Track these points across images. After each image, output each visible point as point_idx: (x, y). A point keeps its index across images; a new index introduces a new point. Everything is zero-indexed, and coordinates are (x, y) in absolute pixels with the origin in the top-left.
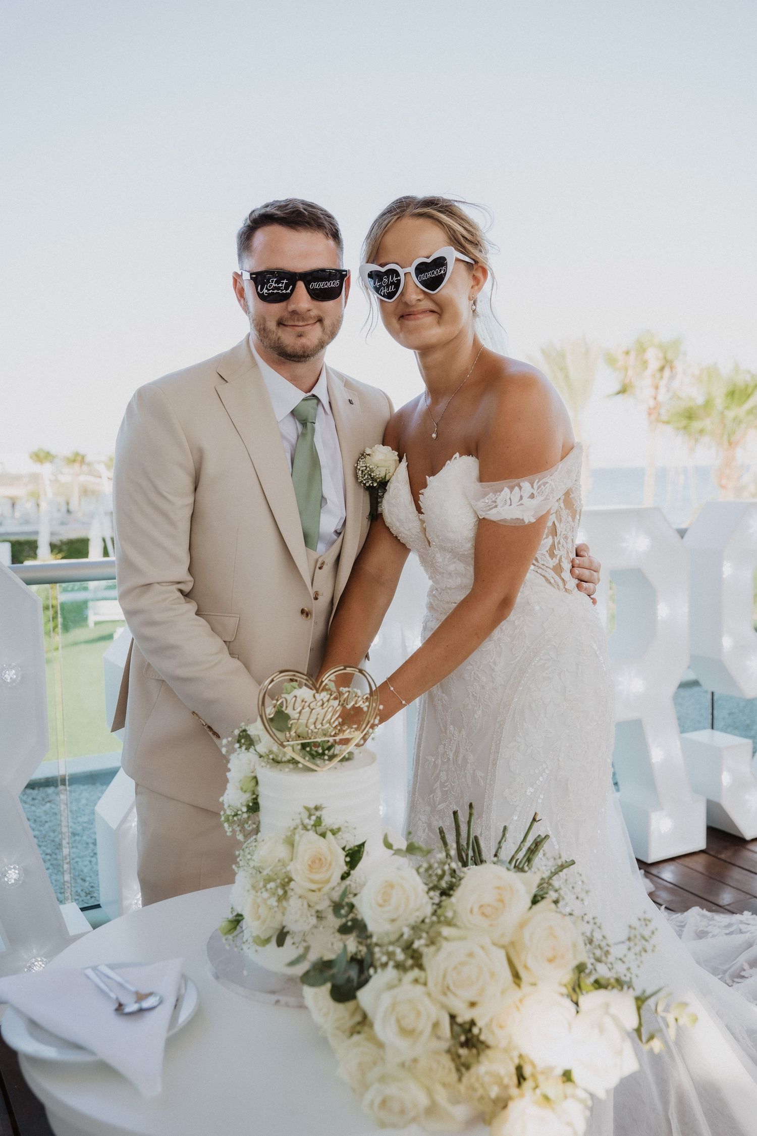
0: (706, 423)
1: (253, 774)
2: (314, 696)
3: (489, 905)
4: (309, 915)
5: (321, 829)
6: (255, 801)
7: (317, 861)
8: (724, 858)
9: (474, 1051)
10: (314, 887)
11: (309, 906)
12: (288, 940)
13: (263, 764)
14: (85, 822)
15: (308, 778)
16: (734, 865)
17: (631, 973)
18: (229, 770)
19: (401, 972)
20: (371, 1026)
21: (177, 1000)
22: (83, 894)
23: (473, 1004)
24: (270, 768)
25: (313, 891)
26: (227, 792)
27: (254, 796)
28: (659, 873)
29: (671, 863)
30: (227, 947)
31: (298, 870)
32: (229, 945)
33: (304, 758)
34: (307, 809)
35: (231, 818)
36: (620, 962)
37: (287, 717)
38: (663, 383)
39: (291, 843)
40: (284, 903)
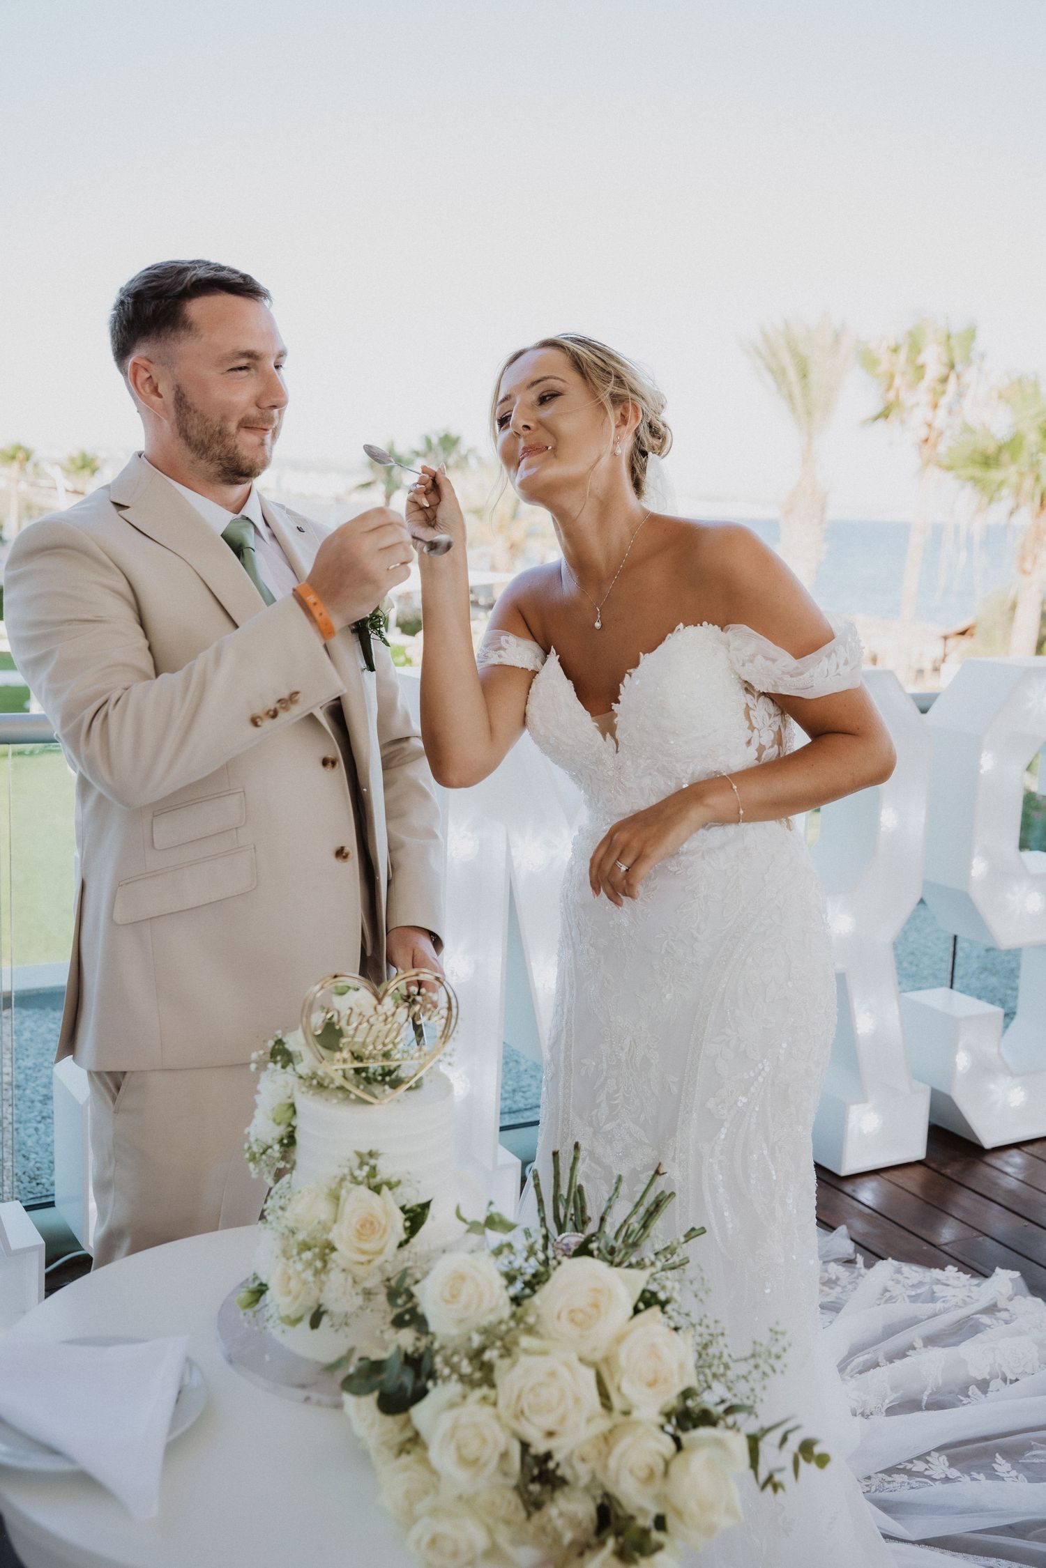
0: (1009, 473)
1: (290, 1101)
2: (375, 1009)
3: (581, 1311)
4: (354, 1294)
5: (374, 1181)
6: (291, 1134)
7: (368, 1226)
8: (949, 1174)
9: (549, 1488)
10: (363, 1258)
11: (355, 1282)
12: (325, 1320)
13: (304, 1089)
14: (30, 1068)
15: (361, 1113)
16: (962, 1185)
17: (755, 1396)
18: (258, 1092)
19: (468, 1389)
20: (425, 1447)
21: (180, 1392)
22: (25, 1179)
23: (550, 1434)
24: (313, 1095)
25: (362, 1263)
26: (255, 1121)
27: (290, 1129)
28: (854, 1191)
29: (873, 1177)
30: (246, 1325)
31: (341, 1235)
32: (249, 1322)
33: (358, 1087)
34: (359, 1155)
35: (257, 1156)
36: (743, 1381)
37: (340, 1033)
38: (944, 401)
39: (335, 1198)
40: (323, 1277)
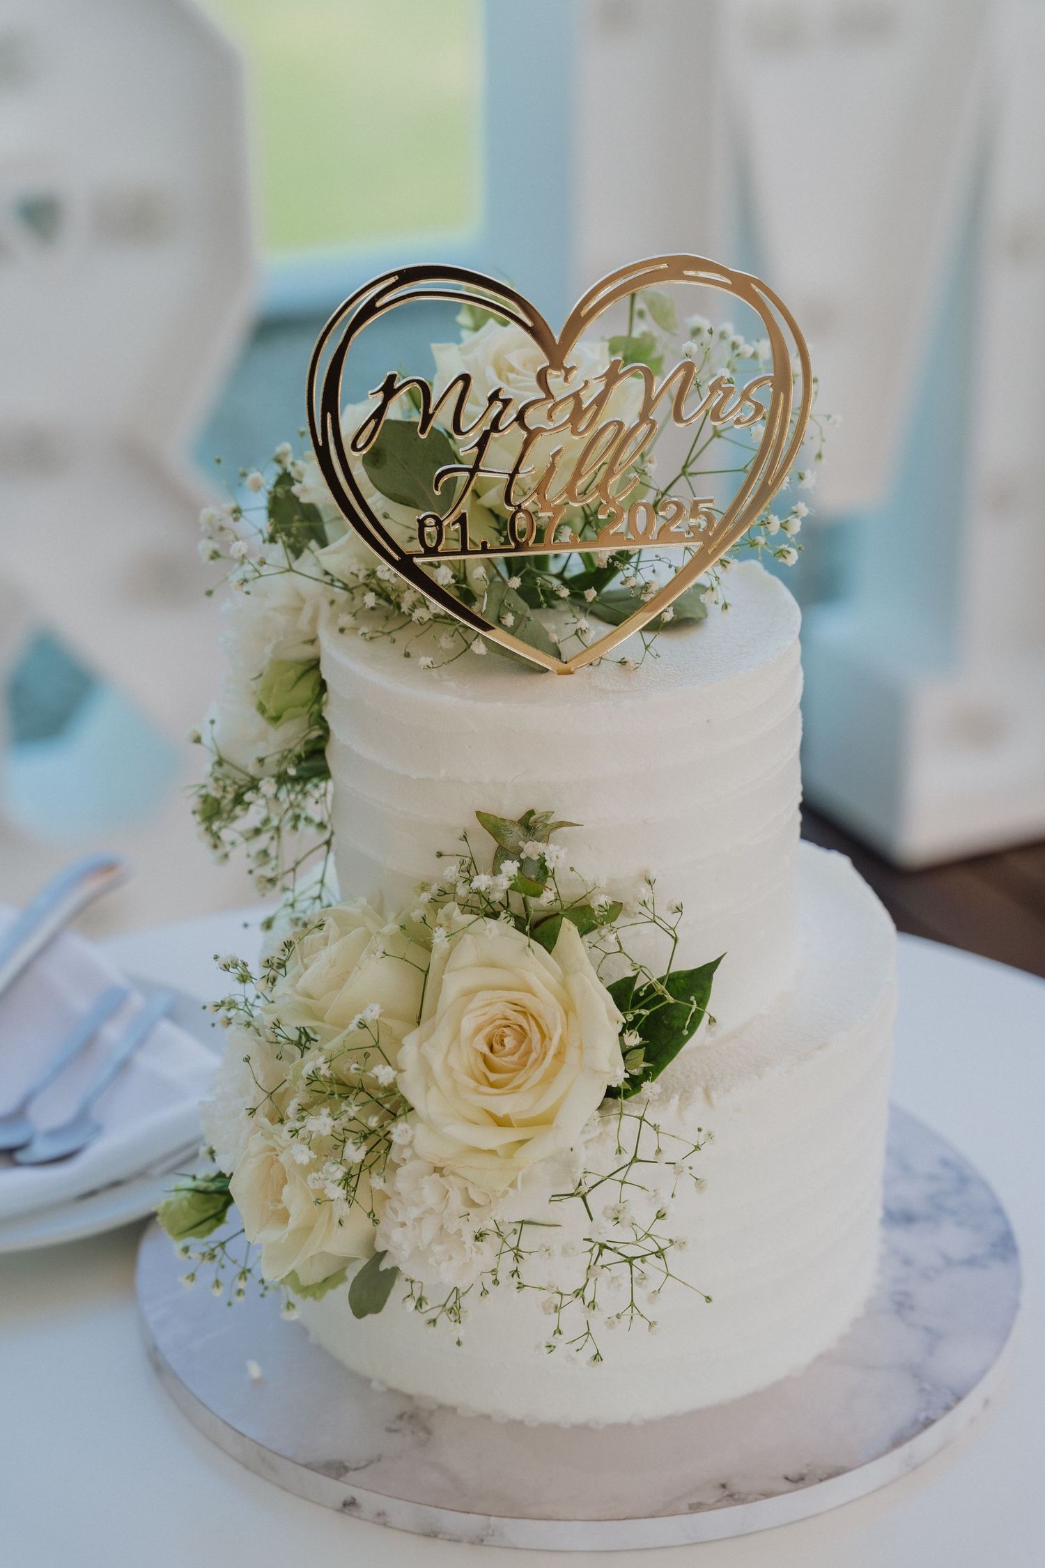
1: (308, 652)
2: (542, 381)
5: (536, 907)
7: (509, 1042)
13: (346, 620)
15: (504, 699)
24: (372, 638)
27: (311, 734)
34: (492, 825)
